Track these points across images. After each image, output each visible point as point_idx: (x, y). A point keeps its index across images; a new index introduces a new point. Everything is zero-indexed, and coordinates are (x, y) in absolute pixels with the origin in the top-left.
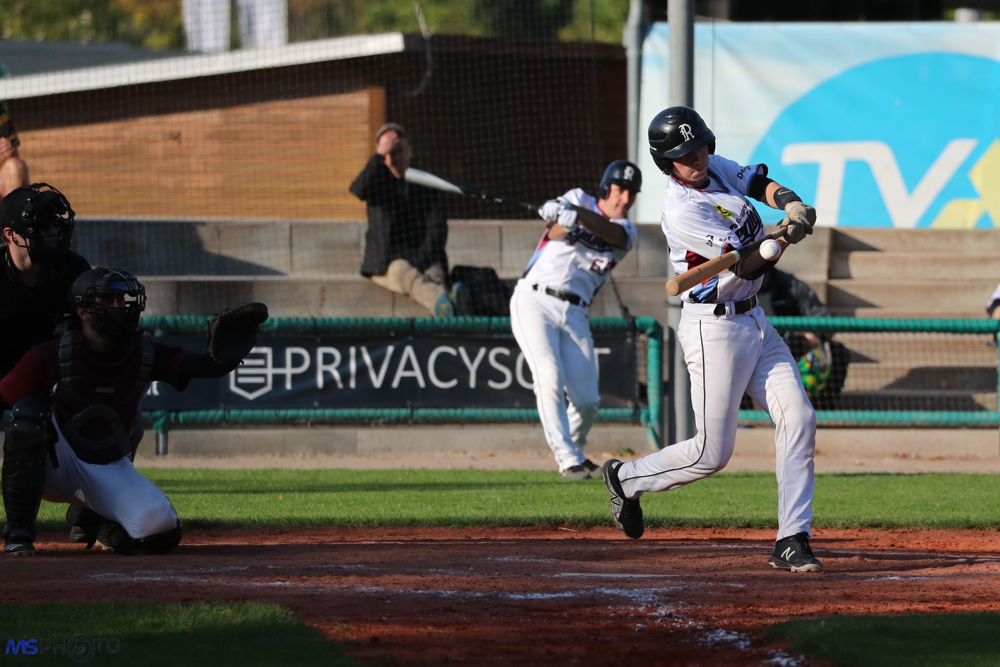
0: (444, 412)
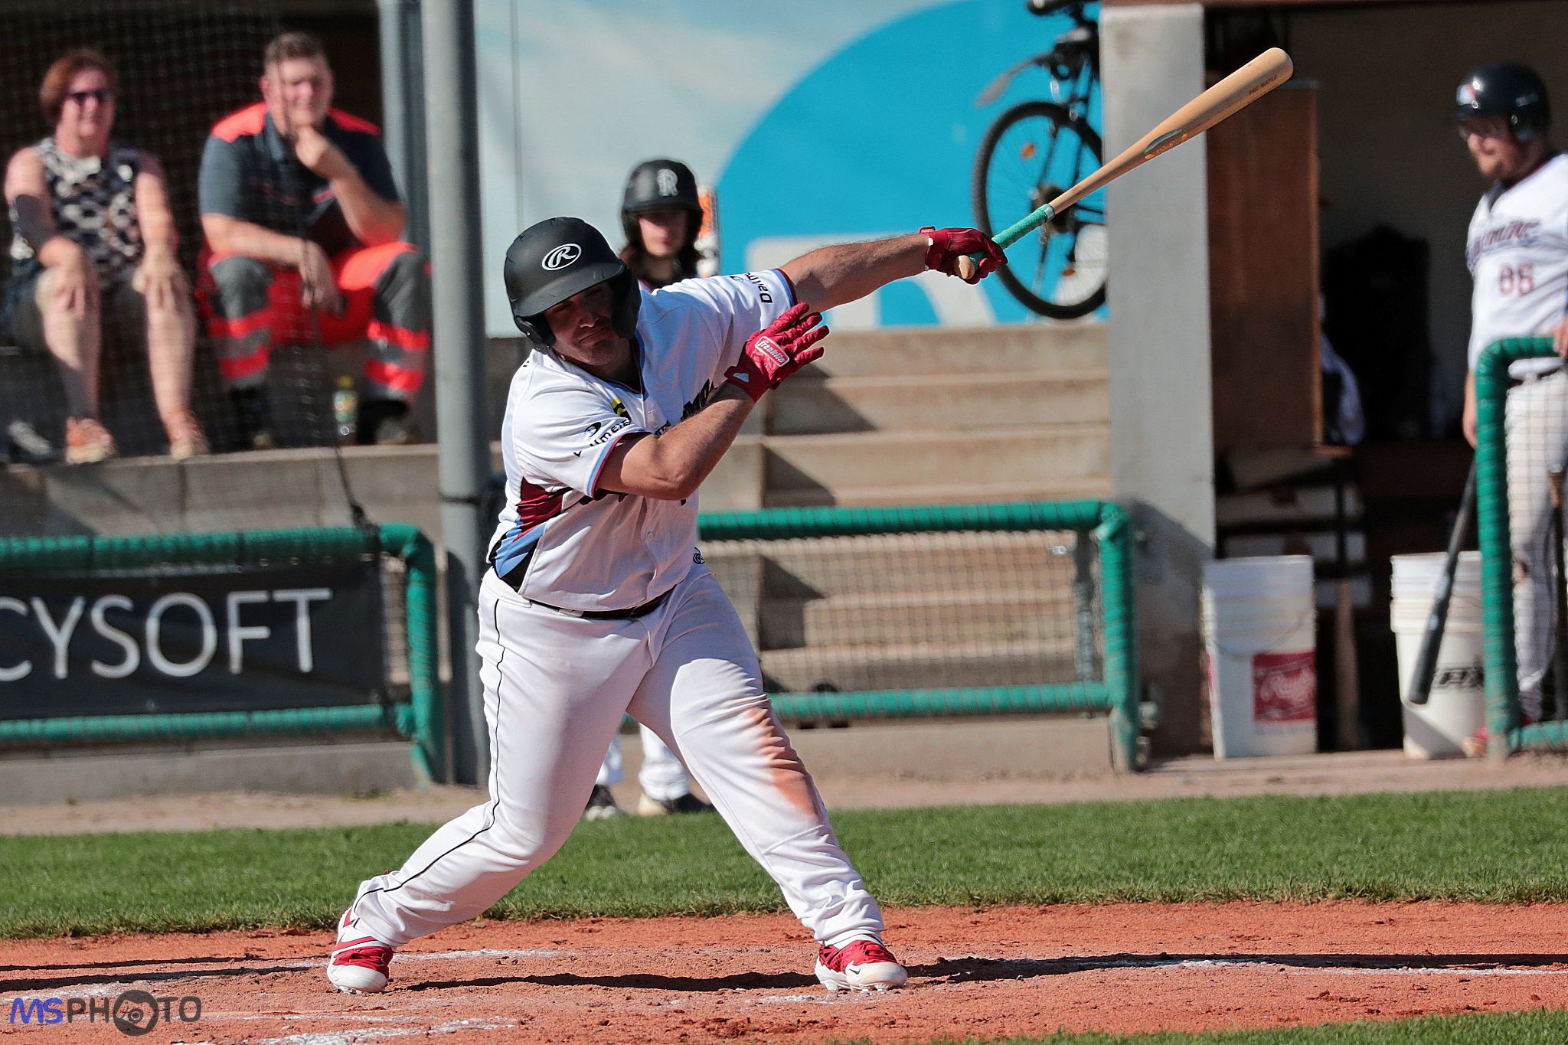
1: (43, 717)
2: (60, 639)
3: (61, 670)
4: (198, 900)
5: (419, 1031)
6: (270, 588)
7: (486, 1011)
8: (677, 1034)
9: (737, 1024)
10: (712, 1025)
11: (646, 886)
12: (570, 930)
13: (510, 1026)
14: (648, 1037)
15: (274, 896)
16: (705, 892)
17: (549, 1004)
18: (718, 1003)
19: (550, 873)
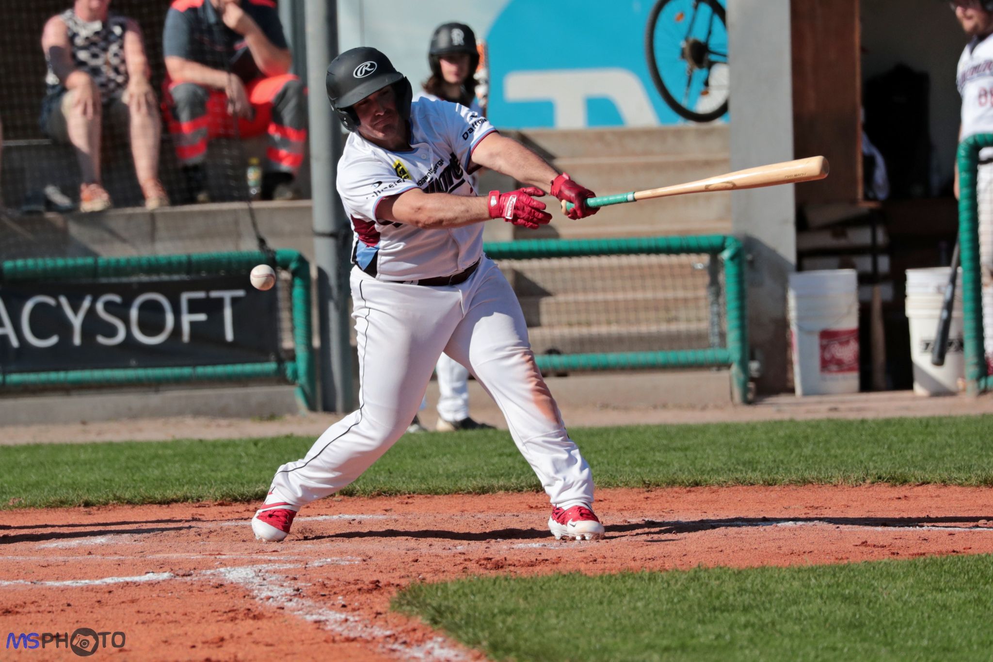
0: (43, 377)
1: (66, 369)
2: (77, 321)
3: (77, 340)
4: (163, 484)
5: (300, 566)
6: (208, 289)
7: (342, 553)
8: (461, 567)
9: (498, 561)
10: (483, 562)
11: (441, 475)
12: (394, 502)
13: (356, 562)
14: (443, 570)
15: (210, 481)
16: (478, 479)
17: (382, 549)
18: (487, 548)
19: (382, 467)
